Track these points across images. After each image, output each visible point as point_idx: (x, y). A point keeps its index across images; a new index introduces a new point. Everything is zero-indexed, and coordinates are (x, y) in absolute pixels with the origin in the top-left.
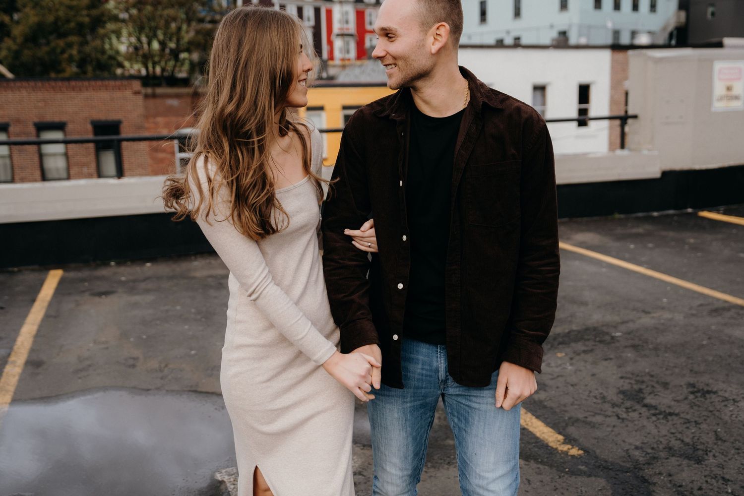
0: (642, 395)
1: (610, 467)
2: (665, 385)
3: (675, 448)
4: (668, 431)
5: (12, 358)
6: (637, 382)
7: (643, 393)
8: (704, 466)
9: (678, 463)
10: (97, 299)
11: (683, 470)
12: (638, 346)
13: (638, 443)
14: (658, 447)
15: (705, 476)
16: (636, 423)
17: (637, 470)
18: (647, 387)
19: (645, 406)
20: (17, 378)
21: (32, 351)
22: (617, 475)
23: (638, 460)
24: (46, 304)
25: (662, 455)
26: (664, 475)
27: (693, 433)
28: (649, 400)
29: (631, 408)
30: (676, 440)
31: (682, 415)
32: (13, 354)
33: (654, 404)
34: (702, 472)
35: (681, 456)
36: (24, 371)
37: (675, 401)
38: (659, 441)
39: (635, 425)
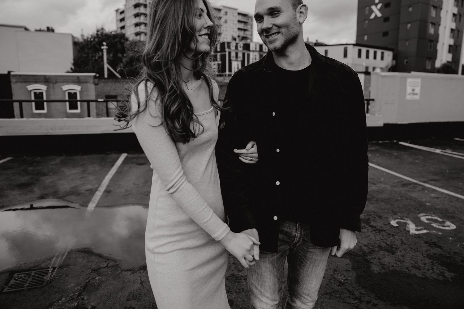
0: (369, 221)
1: (352, 254)
2: (380, 217)
3: (383, 247)
4: (380, 238)
5: (100, 189)
6: (368, 215)
7: (370, 220)
8: (395, 256)
9: (383, 254)
10: (138, 166)
11: (385, 257)
12: (370, 198)
13: (366, 243)
14: (375, 246)
15: (395, 260)
16: (366, 234)
17: (364, 256)
18: (372, 217)
19: (371, 226)
20: (100, 197)
21: (108, 186)
22: (355, 258)
23: (365, 251)
24: (117, 167)
25: (377, 249)
26: (377, 259)
27: (391, 240)
28: (373, 224)
29: (364, 227)
30: (383, 243)
31: (387, 231)
32: (100, 187)
33: (374, 225)
34: (394, 258)
35: (385, 250)
36: (103, 194)
37: (384, 224)
38: (375, 242)
39: (365, 235)
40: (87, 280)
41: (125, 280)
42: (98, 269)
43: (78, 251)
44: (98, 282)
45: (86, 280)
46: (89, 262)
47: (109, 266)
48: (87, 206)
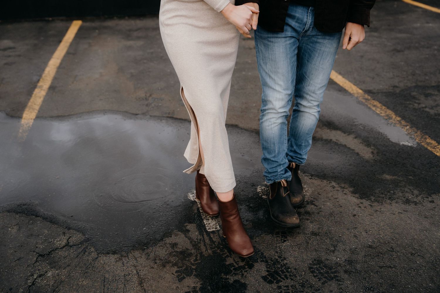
5: (40, 84)
20: (42, 99)
21: (55, 79)
24: (68, 45)
32: (41, 80)
36: (47, 94)
40: (29, 281)
41: (107, 276)
42: (50, 253)
43: (9, 211)
44: (52, 283)
45: (27, 279)
46: (32, 235)
47: (71, 244)
48: (20, 117)
